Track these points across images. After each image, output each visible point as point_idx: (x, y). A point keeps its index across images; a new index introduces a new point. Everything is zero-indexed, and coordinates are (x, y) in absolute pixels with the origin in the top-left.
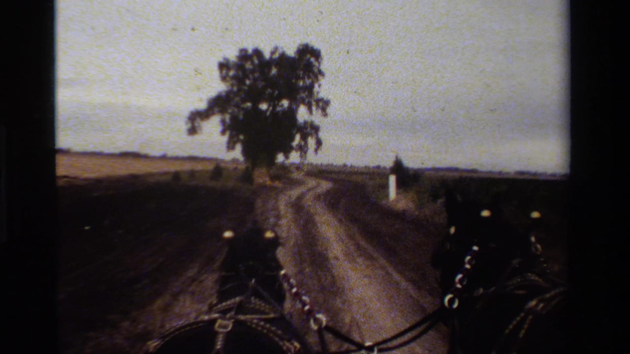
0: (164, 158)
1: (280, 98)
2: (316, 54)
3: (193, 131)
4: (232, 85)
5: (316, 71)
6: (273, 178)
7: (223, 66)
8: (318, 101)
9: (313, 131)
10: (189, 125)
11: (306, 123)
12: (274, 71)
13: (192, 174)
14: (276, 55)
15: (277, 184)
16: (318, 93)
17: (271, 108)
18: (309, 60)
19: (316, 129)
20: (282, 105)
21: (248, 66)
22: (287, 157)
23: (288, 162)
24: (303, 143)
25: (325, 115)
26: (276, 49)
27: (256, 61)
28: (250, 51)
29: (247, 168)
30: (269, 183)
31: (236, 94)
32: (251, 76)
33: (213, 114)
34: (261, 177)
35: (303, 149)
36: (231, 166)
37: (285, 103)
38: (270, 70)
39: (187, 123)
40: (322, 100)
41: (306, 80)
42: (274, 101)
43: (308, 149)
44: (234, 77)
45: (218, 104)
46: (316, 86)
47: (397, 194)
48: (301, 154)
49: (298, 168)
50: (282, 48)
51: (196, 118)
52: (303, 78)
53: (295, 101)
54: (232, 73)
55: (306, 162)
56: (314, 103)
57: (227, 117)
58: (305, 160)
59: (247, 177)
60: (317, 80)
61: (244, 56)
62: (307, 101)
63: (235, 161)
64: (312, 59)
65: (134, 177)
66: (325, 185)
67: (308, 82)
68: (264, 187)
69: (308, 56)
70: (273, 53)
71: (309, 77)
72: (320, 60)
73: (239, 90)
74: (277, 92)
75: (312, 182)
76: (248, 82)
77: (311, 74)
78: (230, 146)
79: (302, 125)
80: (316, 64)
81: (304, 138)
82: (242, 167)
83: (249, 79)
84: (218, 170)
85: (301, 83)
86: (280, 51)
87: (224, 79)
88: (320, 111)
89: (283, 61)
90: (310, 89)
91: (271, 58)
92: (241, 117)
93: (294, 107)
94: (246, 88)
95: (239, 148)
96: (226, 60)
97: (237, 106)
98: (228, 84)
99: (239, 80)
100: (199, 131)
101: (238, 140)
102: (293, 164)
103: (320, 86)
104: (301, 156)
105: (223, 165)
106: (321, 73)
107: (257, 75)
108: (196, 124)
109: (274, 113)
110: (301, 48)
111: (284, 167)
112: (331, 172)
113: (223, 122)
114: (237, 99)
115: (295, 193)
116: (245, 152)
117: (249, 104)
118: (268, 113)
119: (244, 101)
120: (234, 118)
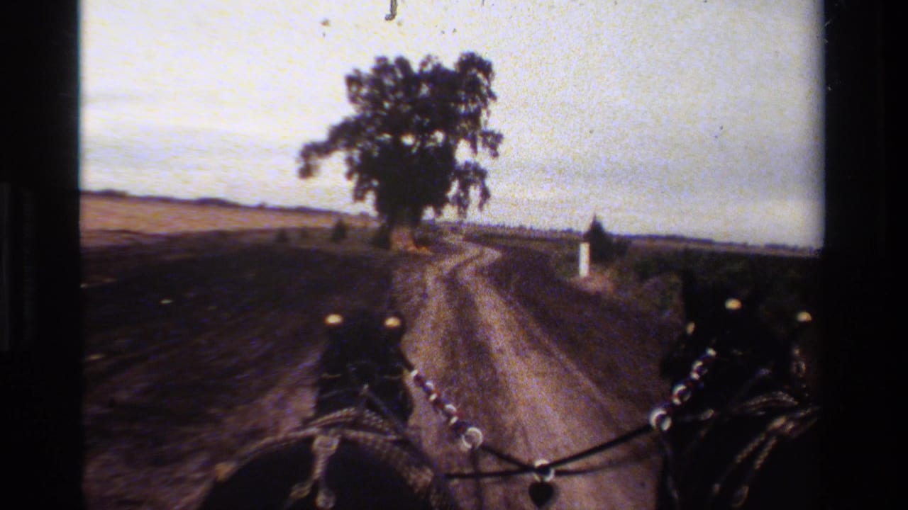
0: (261, 208)
1: (432, 129)
2: (486, 68)
3: (306, 172)
4: (364, 108)
5: (485, 91)
6: (420, 242)
7: (353, 81)
8: (486, 134)
9: (477, 178)
10: (301, 165)
11: (467, 164)
12: (425, 90)
13: (304, 233)
14: (429, 68)
15: (424, 251)
16: (486, 122)
17: (418, 144)
18: (475, 76)
19: (481, 174)
20: (434, 140)
21: (388, 82)
22: (439, 213)
23: (439, 220)
24: (462, 194)
25: (495, 155)
26: (429, 58)
27: (400, 75)
28: (392, 60)
29: (382, 227)
30: (412, 248)
31: (370, 121)
32: (391, 97)
33: (336, 149)
34: (402, 240)
35: (462, 203)
36: (359, 224)
37: (439, 136)
38: (419, 87)
39: (298, 161)
40: (491, 133)
41: (470, 105)
42: (423, 132)
43: (469, 202)
44: (367, 97)
45: (343, 135)
46: (484, 112)
47: (591, 269)
48: (459, 209)
49: (455, 229)
50: (437, 58)
51: (312, 154)
52: (466, 102)
53: (454, 135)
54: (364, 91)
55: (466, 221)
56: (480, 138)
57: (356, 154)
58: (465, 217)
59: (382, 239)
60: (486, 105)
61: (383, 67)
62: (470, 133)
63: (364, 216)
64: (480, 76)
65: (222, 234)
66: (492, 254)
67: (473, 107)
68: (404, 255)
69: (474, 71)
70: (424, 64)
71: (474, 101)
72: (490, 76)
73: (375, 115)
74: (427, 120)
75: (473, 250)
76: (387, 105)
77: (477, 97)
78: (359, 195)
79: (463, 168)
80: (485, 82)
81: (464, 187)
82: (375, 225)
83: (388, 100)
84: (341, 228)
85: (463, 109)
86: (435, 62)
87: (353, 99)
88: (488, 150)
89: (437, 76)
90: (474, 118)
91: (421, 71)
92: (376, 154)
93: (452, 142)
94: (384, 113)
95: (370, 197)
96: (357, 71)
97: (371, 138)
98: (358, 106)
99: (374, 102)
100: (315, 174)
101: (371, 188)
102: (447, 223)
103: (488, 113)
104: (460, 213)
105: (347, 221)
106: (492, 95)
107: (400, 95)
108: (312, 162)
109: (422, 150)
110: (464, 58)
111: (432, 227)
112: (501, 237)
113: (350, 161)
114: (371, 129)
115: (449, 263)
116: (379, 205)
117: (387, 136)
118: (414, 150)
119: (380, 131)
120: (365, 155)
